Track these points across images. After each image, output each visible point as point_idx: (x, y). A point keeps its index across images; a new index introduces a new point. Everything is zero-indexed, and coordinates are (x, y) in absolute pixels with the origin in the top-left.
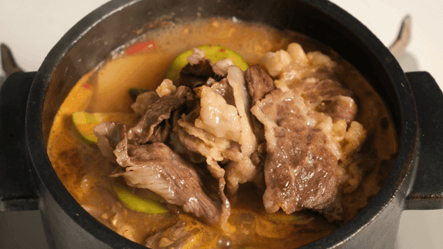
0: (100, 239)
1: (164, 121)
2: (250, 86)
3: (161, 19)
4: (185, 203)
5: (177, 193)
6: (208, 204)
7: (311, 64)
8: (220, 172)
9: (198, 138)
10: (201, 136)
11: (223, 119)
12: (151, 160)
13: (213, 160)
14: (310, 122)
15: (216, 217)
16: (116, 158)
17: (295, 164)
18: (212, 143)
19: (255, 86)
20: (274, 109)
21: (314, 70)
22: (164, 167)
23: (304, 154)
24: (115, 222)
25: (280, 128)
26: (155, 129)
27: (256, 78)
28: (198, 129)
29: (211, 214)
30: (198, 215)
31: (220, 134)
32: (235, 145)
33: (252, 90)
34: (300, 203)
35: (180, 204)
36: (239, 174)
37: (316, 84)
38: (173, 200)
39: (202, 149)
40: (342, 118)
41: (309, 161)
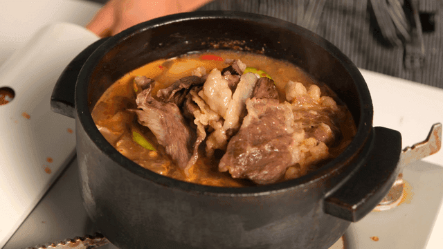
0: (101, 149)
1: (184, 89)
2: (256, 88)
3: (235, 43)
4: (168, 145)
5: (166, 137)
6: (184, 152)
7: (321, 104)
8: (203, 134)
9: (196, 104)
10: (200, 104)
11: (218, 95)
12: (161, 109)
13: (199, 121)
14: (288, 130)
15: (185, 163)
16: (136, 98)
17: (254, 145)
18: (205, 112)
19: (259, 89)
20: (265, 108)
21: (320, 108)
22: (165, 116)
23: (265, 141)
24: (118, 144)
25: (259, 120)
26: (176, 93)
27: (263, 85)
28: (199, 97)
29: (182, 159)
30: (173, 158)
31: (213, 107)
32: (222, 120)
33: (256, 91)
34: (244, 173)
35: (164, 145)
36: (214, 139)
37: (316, 116)
38: (161, 141)
39: (196, 113)
40: (316, 138)
41: (267, 147)
